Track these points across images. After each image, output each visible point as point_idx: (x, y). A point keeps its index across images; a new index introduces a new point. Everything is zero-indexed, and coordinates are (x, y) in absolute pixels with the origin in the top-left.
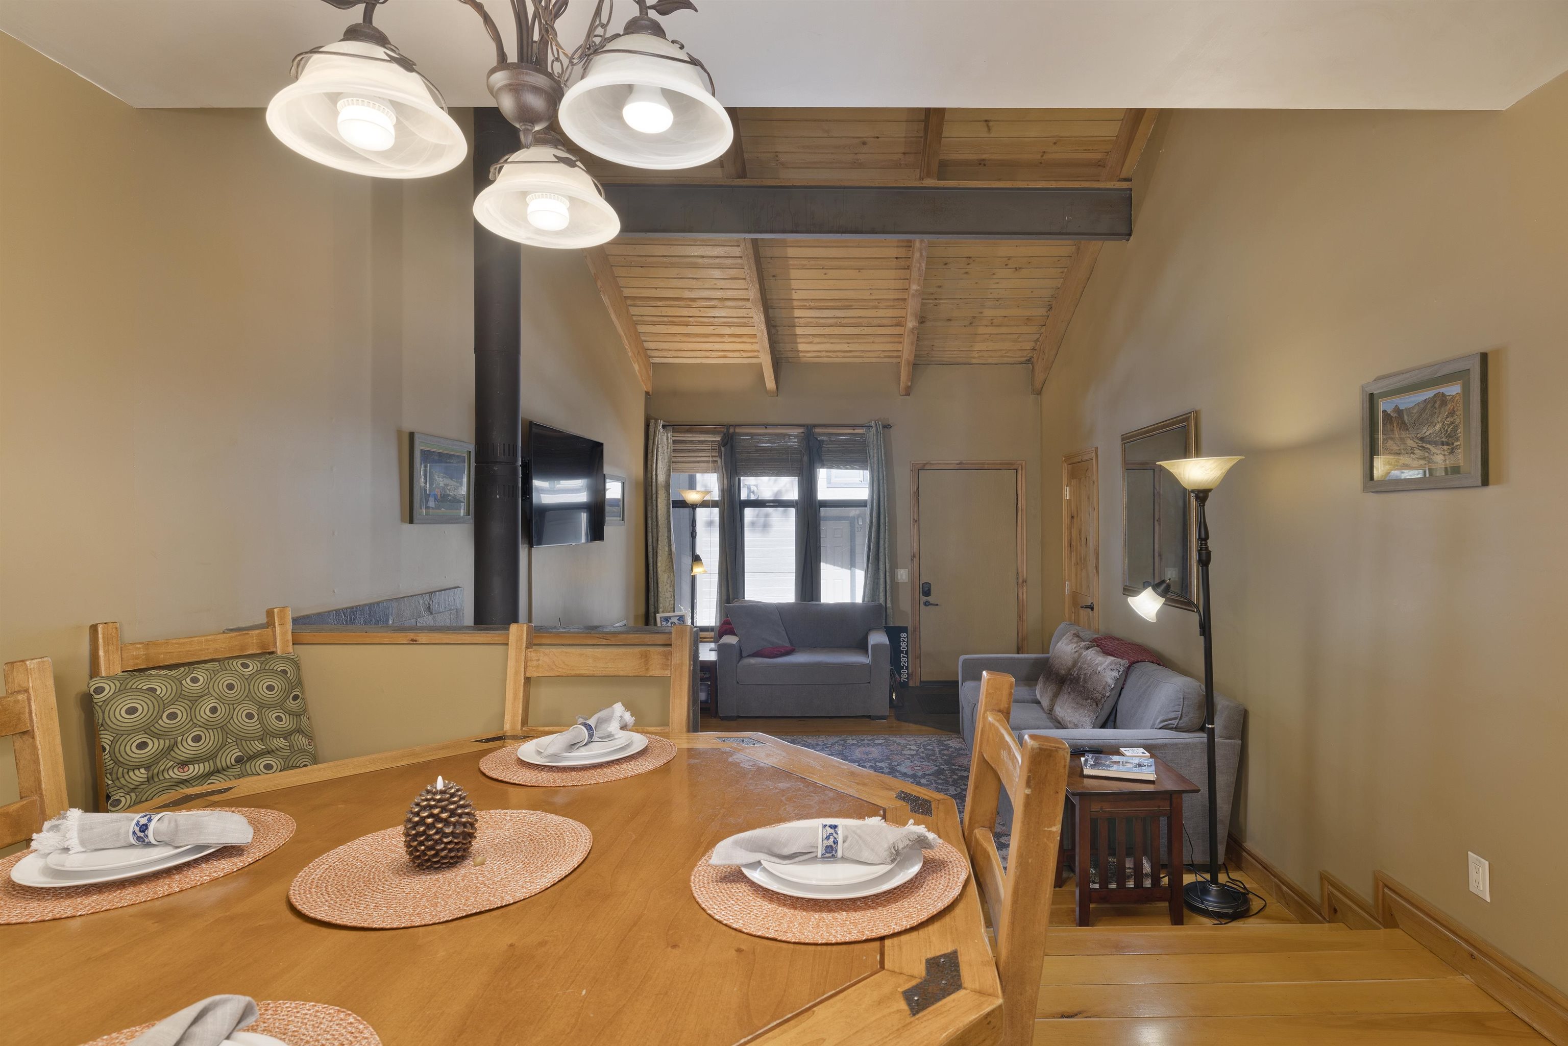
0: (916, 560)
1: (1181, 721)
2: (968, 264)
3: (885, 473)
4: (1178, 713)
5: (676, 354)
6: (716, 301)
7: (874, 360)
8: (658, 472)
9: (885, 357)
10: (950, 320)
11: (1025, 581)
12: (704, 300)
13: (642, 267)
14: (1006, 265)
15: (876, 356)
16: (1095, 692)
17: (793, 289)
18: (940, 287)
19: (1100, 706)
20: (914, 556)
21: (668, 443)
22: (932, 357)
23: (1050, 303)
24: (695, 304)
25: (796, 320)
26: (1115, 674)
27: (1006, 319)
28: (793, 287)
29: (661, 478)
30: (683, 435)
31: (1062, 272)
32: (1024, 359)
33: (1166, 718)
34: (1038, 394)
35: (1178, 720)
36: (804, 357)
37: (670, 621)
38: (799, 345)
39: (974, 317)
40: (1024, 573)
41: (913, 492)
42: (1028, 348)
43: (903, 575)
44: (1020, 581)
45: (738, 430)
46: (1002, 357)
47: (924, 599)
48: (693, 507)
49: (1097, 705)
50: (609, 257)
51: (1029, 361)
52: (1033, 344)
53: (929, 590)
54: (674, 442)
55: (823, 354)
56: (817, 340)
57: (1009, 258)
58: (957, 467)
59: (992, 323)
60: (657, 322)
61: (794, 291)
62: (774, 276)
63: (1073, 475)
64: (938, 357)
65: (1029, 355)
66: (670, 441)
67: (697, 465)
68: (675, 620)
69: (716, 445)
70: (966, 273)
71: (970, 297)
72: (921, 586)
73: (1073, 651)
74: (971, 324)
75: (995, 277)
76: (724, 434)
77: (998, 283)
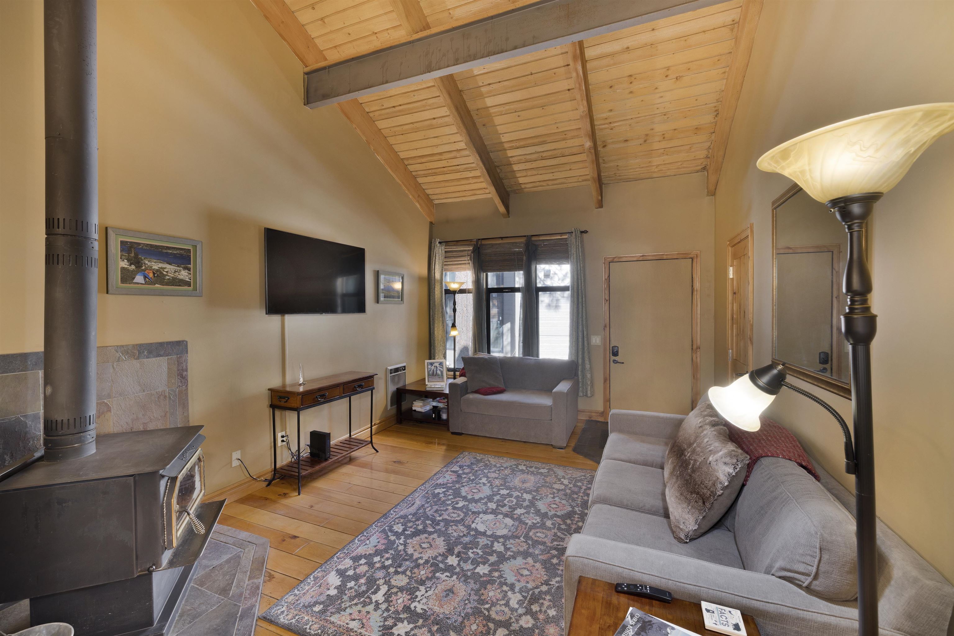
0: (608, 329)
1: (815, 583)
2: (631, 83)
3: (582, 265)
4: (810, 568)
5: (446, 196)
6: (455, 152)
7: (576, 184)
8: (436, 271)
9: (583, 181)
10: (626, 141)
11: (698, 348)
12: (448, 153)
13: (402, 134)
14: (667, 76)
15: (576, 180)
16: (703, 486)
17: (500, 134)
18: (611, 110)
19: (708, 505)
20: (605, 326)
21: (442, 253)
22: (620, 176)
23: (716, 108)
24: (443, 157)
25: (511, 159)
26: (730, 470)
27: (676, 131)
28: (500, 132)
29: (437, 276)
30: (450, 247)
31: (724, 73)
32: (700, 167)
33: (788, 567)
34: (712, 196)
35: (809, 579)
36: (526, 188)
37: (434, 365)
38: (519, 179)
39: (647, 135)
40: (698, 341)
41: (605, 279)
42: (702, 157)
43: (596, 340)
44: (695, 347)
45: (484, 242)
46: (679, 168)
47: (613, 358)
48: (454, 292)
49: (704, 503)
50: (381, 130)
51: (704, 169)
52: (705, 152)
53: (617, 352)
54: (446, 252)
55: (538, 184)
56: (530, 173)
57: (668, 69)
58: (641, 259)
59: (664, 138)
60: (427, 174)
61: (501, 136)
62: (484, 125)
63: (735, 256)
64: (624, 176)
65: (704, 163)
66: (443, 252)
67: (459, 266)
68: (437, 365)
69: (470, 252)
70: (631, 92)
71: (639, 116)
72: (611, 349)
73: (698, 426)
74: (645, 141)
75: (657, 91)
76: (475, 245)
77: (662, 97)
